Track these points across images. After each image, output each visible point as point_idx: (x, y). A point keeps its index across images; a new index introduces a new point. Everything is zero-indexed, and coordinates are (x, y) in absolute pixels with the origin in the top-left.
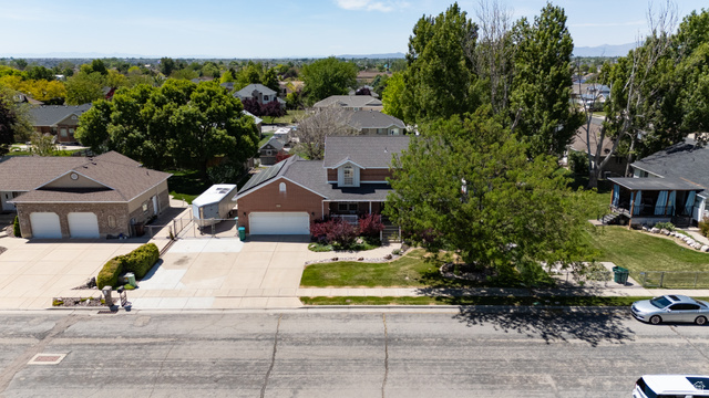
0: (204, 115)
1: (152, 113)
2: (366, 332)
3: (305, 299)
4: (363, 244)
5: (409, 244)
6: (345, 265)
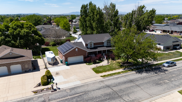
2: (125, 80)
3: (101, 76)
4: (99, 61)
5: (108, 60)
6: (101, 67)
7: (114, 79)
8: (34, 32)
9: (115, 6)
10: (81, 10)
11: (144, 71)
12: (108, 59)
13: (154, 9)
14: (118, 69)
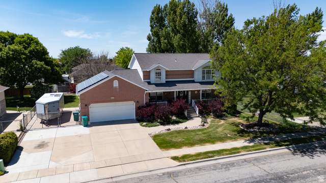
2: (255, 175)
3: (175, 158)
4: (178, 119)
5: (205, 117)
6: (179, 132)
7: (215, 167)
8: (35, 52)
9: (227, 9)
10: (151, 17)
11: (316, 147)
12: (203, 114)
13: (319, 9)
14: (231, 138)
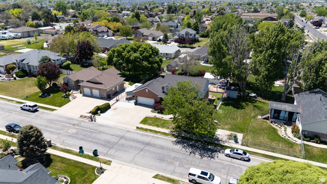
0: (141, 57)
1: (126, 55)
3: (138, 127)
6: (157, 119)
